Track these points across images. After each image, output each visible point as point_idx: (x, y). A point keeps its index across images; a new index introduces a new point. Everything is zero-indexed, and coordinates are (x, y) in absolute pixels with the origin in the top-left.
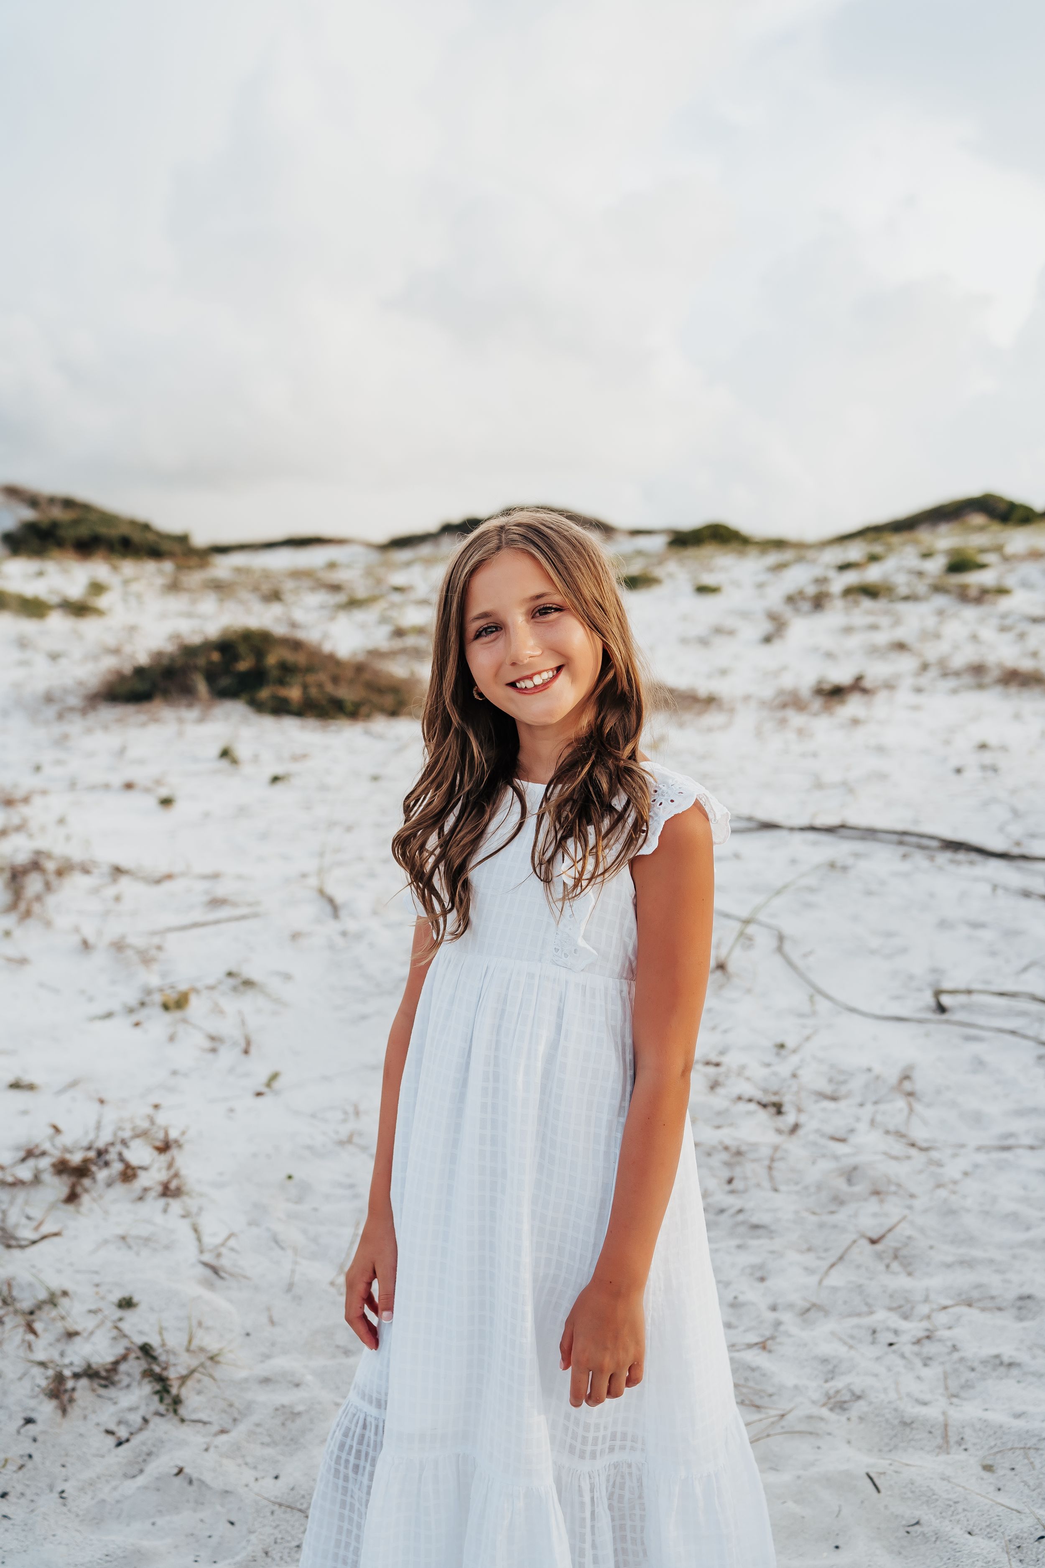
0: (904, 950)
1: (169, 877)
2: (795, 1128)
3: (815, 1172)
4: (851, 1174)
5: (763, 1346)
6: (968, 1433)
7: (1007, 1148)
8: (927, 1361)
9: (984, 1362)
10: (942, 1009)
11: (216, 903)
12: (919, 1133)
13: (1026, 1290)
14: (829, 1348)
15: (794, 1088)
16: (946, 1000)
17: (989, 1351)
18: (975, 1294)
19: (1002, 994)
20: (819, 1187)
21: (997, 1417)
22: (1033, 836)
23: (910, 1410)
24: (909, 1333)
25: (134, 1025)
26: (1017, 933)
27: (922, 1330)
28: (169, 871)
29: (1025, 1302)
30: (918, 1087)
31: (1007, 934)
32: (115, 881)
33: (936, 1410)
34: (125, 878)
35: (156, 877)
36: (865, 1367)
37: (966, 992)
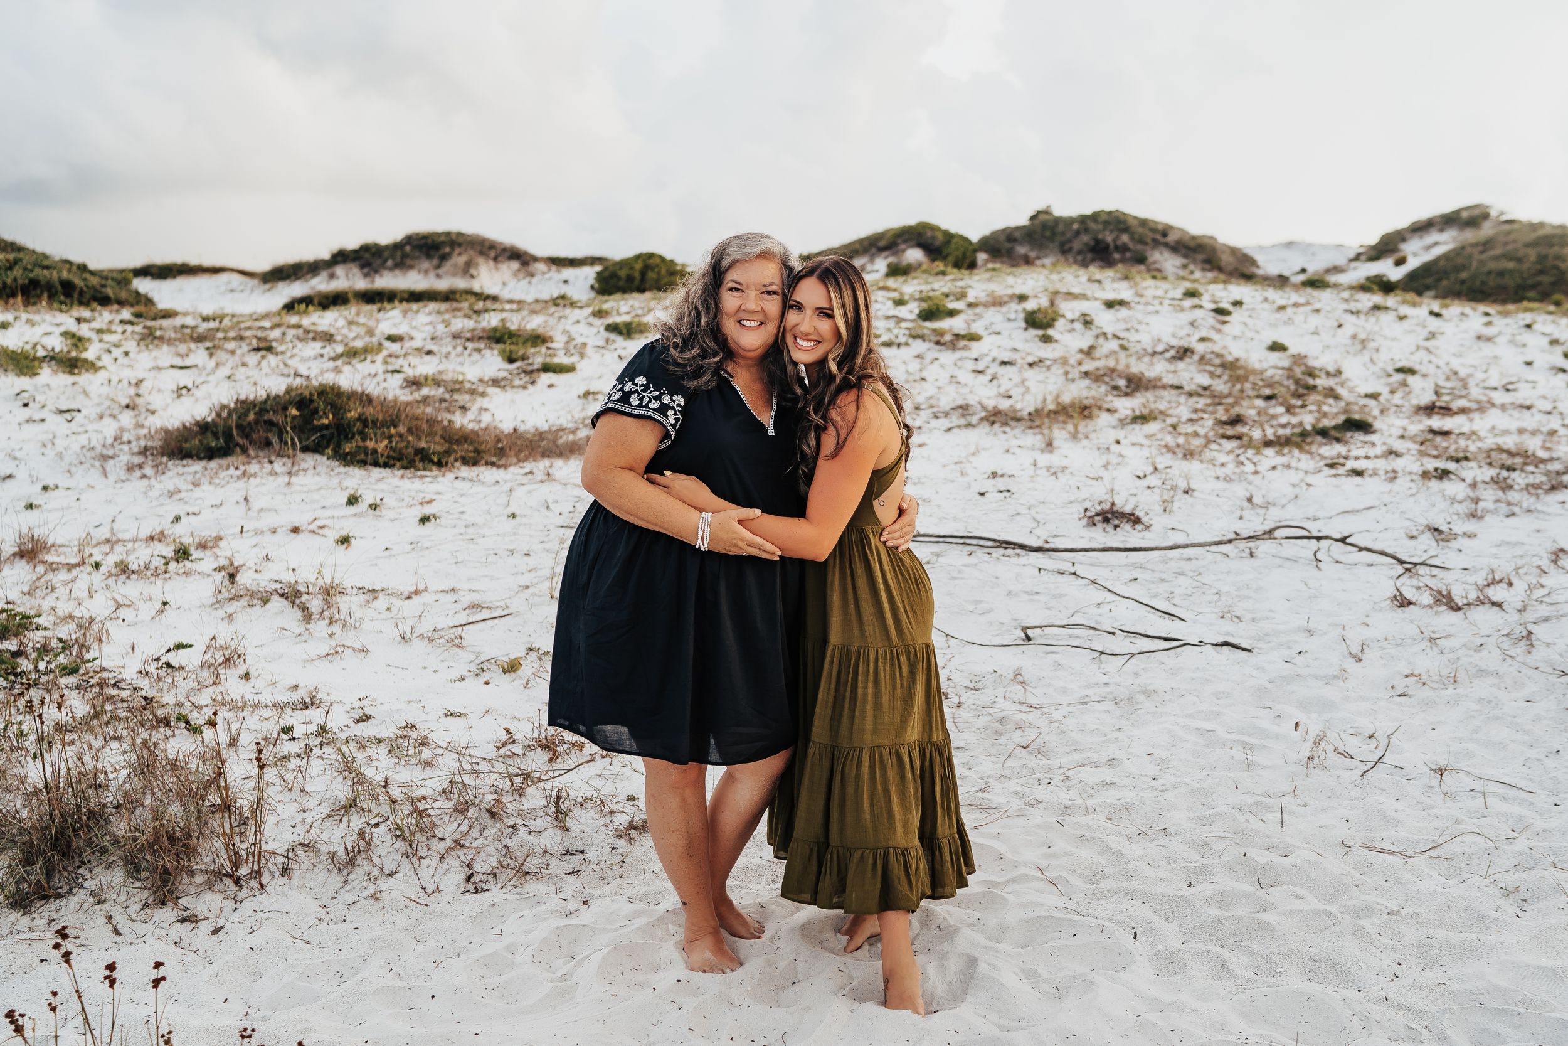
0: (990, 611)
1: (417, 592)
2: (959, 705)
3: (982, 722)
4: (1002, 721)
5: (983, 790)
6: (1097, 808)
7: (1086, 703)
8: (1069, 788)
9: (1098, 785)
10: (1029, 638)
11: (475, 607)
12: (1034, 701)
13: (1111, 757)
14: (1020, 788)
15: (952, 685)
16: (1029, 632)
17: (1098, 780)
18: (1086, 762)
19: (1063, 627)
20: (985, 729)
21: (1109, 801)
22: (1055, 536)
23: (1068, 803)
24: (1057, 779)
25: (487, 683)
26: (1061, 596)
27: (1063, 777)
28: (412, 589)
29: (1112, 762)
30: (1026, 679)
31: (1055, 596)
32: (375, 598)
33: (1080, 802)
34: (381, 596)
35: (406, 594)
36: (1039, 792)
37: (1041, 627)
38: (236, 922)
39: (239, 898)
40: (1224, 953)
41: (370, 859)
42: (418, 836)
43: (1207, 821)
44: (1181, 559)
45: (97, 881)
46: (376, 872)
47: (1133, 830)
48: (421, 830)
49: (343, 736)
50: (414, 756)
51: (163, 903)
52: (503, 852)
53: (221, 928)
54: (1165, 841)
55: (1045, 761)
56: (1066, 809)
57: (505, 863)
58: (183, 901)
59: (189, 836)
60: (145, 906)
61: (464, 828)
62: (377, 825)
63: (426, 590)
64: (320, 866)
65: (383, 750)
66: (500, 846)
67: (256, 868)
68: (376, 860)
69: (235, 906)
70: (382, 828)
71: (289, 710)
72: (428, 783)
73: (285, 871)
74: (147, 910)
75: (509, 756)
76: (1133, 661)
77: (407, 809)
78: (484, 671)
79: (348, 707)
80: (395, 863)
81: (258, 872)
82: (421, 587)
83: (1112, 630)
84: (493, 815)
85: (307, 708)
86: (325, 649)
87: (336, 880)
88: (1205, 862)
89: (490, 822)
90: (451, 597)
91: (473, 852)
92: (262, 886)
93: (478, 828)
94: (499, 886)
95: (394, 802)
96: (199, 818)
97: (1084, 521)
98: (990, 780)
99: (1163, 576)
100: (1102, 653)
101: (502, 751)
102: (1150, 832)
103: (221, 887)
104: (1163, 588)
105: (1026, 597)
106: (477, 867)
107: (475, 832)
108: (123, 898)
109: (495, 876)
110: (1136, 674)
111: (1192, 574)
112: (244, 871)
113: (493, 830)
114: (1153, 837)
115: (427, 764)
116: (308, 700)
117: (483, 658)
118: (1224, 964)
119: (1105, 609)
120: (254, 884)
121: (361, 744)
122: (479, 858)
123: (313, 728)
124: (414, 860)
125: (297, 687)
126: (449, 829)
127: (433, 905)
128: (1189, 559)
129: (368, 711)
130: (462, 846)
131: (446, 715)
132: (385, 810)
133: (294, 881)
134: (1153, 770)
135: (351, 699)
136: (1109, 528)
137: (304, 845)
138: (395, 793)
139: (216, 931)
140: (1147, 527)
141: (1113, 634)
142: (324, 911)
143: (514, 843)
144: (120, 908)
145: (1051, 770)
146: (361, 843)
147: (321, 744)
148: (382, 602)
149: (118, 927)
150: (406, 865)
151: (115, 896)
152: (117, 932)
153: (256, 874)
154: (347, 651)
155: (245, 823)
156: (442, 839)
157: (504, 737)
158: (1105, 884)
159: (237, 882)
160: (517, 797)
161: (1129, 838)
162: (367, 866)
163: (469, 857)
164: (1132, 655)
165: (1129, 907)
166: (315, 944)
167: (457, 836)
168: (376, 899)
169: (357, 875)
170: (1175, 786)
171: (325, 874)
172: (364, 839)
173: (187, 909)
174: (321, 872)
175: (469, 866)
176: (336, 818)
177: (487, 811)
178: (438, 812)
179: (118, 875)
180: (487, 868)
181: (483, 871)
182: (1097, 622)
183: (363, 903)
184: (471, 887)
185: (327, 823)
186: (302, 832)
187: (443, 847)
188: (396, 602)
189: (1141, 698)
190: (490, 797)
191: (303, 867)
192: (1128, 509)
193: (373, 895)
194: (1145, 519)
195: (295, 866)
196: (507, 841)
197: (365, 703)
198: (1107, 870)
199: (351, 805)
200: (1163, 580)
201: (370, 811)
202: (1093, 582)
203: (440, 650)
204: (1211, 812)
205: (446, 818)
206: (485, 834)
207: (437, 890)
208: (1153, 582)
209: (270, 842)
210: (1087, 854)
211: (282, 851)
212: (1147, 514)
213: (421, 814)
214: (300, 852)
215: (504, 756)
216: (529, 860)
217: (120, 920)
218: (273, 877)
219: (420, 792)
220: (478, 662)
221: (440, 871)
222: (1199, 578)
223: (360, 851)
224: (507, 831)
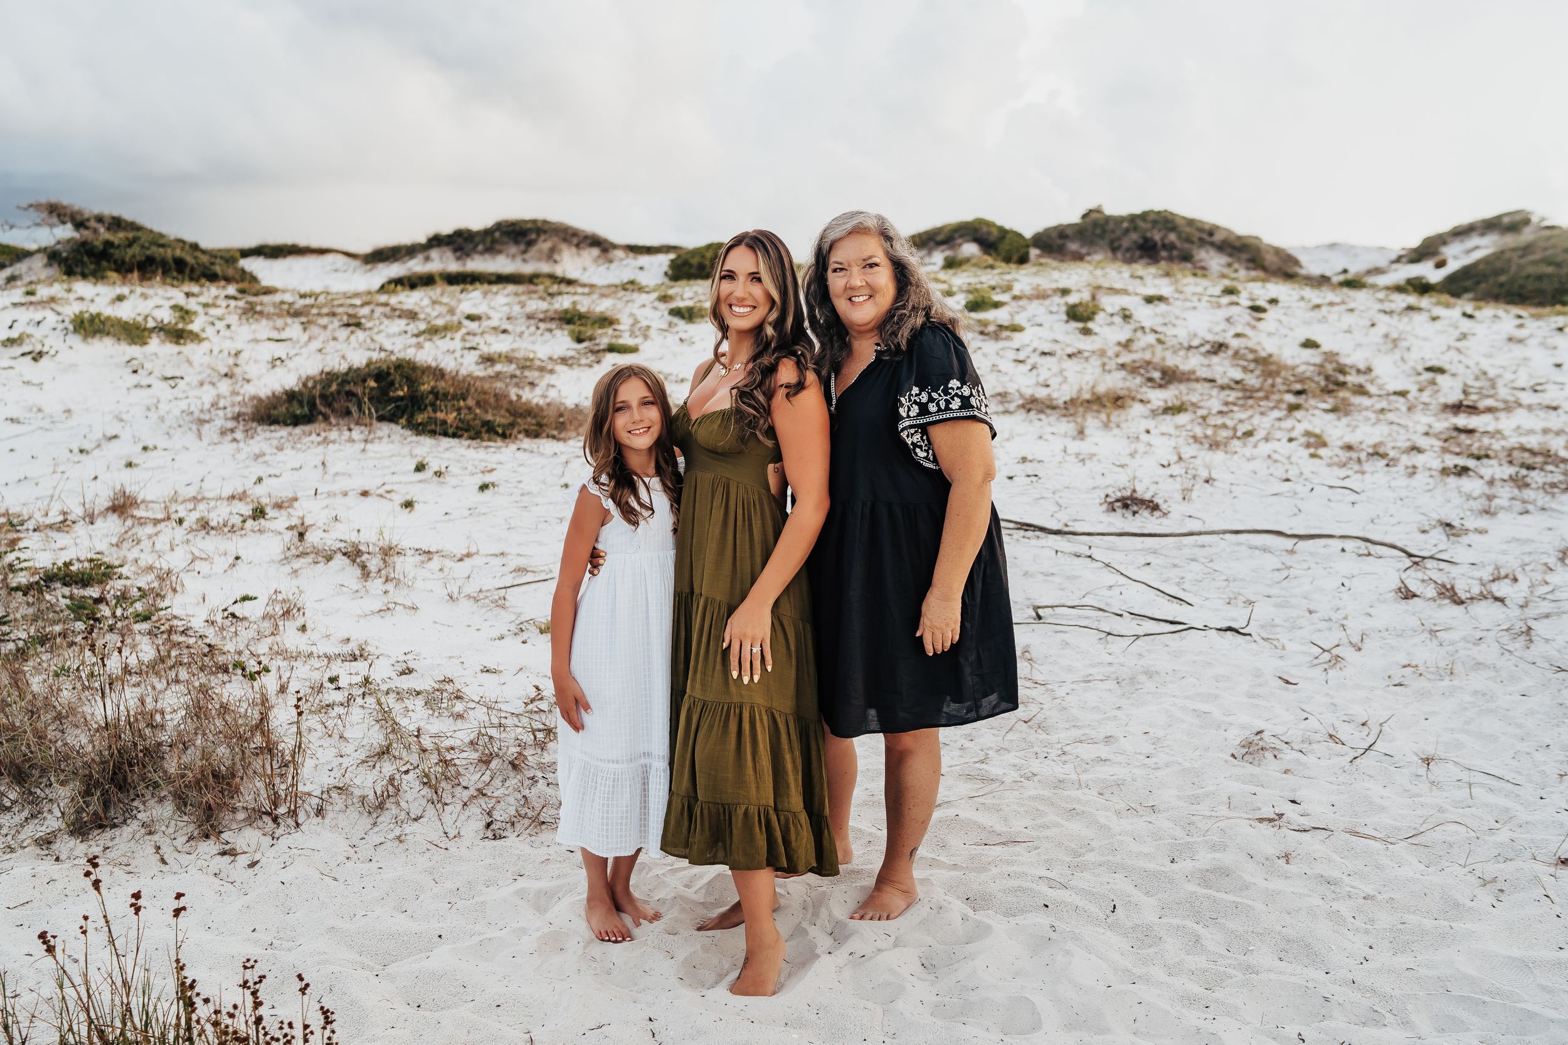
1: (468, 555)
5: (982, 762)
6: (1090, 783)
7: (1089, 681)
8: (1065, 762)
9: (1093, 760)
10: (1039, 617)
11: (520, 570)
12: (1039, 677)
13: (1109, 734)
14: (1017, 761)
16: (1041, 612)
17: (1093, 756)
18: (1083, 738)
19: (1073, 607)
21: (1102, 776)
22: (1075, 520)
23: (1062, 777)
24: (1054, 753)
25: (524, 642)
26: (1075, 578)
27: (1060, 752)
28: (465, 552)
29: (1108, 739)
30: (1033, 656)
31: (1069, 578)
32: (430, 559)
33: (1074, 776)
34: (436, 557)
35: (459, 556)
36: (1036, 766)
37: (1052, 607)
38: (271, 857)
39: (276, 835)
40: (1199, 929)
41: (398, 803)
42: (443, 784)
43: (1195, 800)
44: (1196, 546)
45: (148, 814)
46: (403, 816)
47: (1122, 806)
48: (447, 778)
49: (384, 687)
50: (447, 709)
51: (207, 837)
52: (522, 802)
53: (257, 862)
54: (1152, 818)
55: (1044, 736)
56: (1060, 783)
57: (522, 813)
58: (225, 836)
59: (234, 776)
60: (191, 838)
61: (486, 778)
62: (407, 772)
63: (477, 553)
64: (351, 808)
65: (420, 702)
66: (520, 796)
67: (293, 807)
68: (403, 804)
69: (272, 842)
70: (411, 776)
71: (339, 661)
72: (459, 734)
73: (319, 812)
74: (192, 843)
75: (536, 712)
76: (1138, 642)
77: (434, 758)
78: (522, 630)
79: (392, 661)
80: (421, 808)
81: (295, 812)
82: (473, 550)
83: (1120, 612)
84: (514, 766)
85: (356, 659)
86: (378, 605)
87: (366, 822)
88: (1189, 839)
89: (512, 774)
90: (499, 561)
91: (494, 801)
92: (298, 825)
93: (500, 778)
94: (516, 834)
95: (424, 751)
96: (243, 759)
97: (1105, 507)
98: (990, 752)
99: (1176, 561)
100: (1109, 634)
101: (530, 707)
102: (1139, 808)
103: (260, 823)
104: (1174, 574)
105: (1041, 577)
106: (496, 815)
107: (497, 782)
108: (171, 830)
109: (513, 824)
110: (1140, 655)
111: (1204, 560)
112: (282, 810)
113: (513, 782)
114: (1142, 813)
115: (459, 716)
116: (357, 653)
117: (523, 619)
118: (1198, 940)
119: (1117, 591)
120: (291, 822)
121: (400, 695)
122: (498, 807)
123: (359, 679)
124: (439, 806)
125: (349, 639)
126: (473, 778)
127: (453, 850)
128: (1203, 546)
129: (411, 665)
130: (484, 795)
131: (482, 671)
132: (414, 759)
133: (327, 821)
134: (1148, 748)
135: (397, 653)
136: (1128, 514)
137: (339, 788)
138: (427, 742)
139: (253, 865)
140: (1165, 514)
141: (1121, 615)
142: (352, 851)
143: (532, 794)
144: (168, 841)
145: (1050, 745)
146: (390, 788)
147: (364, 695)
148: (436, 563)
149: (165, 857)
150: (431, 811)
151: (163, 828)
152: (163, 861)
153: (293, 813)
154: (398, 608)
155: (286, 766)
156: (466, 788)
157: (533, 693)
158: (1090, 857)
159: (275, 820)
160: (539, 751)
161: (1118, 813)
162: (394, 810)
163: (490, 806)
164: (1138, 637)
165: (1111, 881)
166: (342, 881)
167: (480, 786)
168: (401, 842)
169: (385, 818)
170: (1167, 765)
171: (356, 815)
172: (392, 785)
173: (228, 843)
174: (353, 814)
175: (489, 814)
176: (371, 764)
177: (510, 763)
178: (464, 762)
179: (168, 808)
180: (505, 817)
181: (502, 819)
182: (1107, 604)
183: (389, 844)
184: (490, 834)
185: (361, 768)
186: (338, 775)
187: (466, 795)
188: (448, 563)
189: (1142, 678)
190: (514, 750)
191: (337, 808)
192: (1147, 496)
193: (398, 838)
194: (1163, 507)
195: (329, 808)
196: (526, 792)
197: (409, 657)
198: (1094, 844)
199: (384, 752)
200: (1175, 566)
201: (401, 759)
202: (1107, 565)
203: (484, 610)
204: (1200, 791)
205: (472, 769)
206: (507, 784)
207: (458, 835)
208: (1165, 567)
209: (308, 784)
210: (1075, 827)
211: (318, 793)
212: (1166, 501)
213: (446, 763)
214: (334, 794)
215: (531, 712)
216: (545, 810)
217: (167, 850)
218: (309, 816)
219: (448, 743)
220: (518, 622)
221: (463, 817)
222: (1210, 565)
223: (389, 796)
224: (527, 782)
